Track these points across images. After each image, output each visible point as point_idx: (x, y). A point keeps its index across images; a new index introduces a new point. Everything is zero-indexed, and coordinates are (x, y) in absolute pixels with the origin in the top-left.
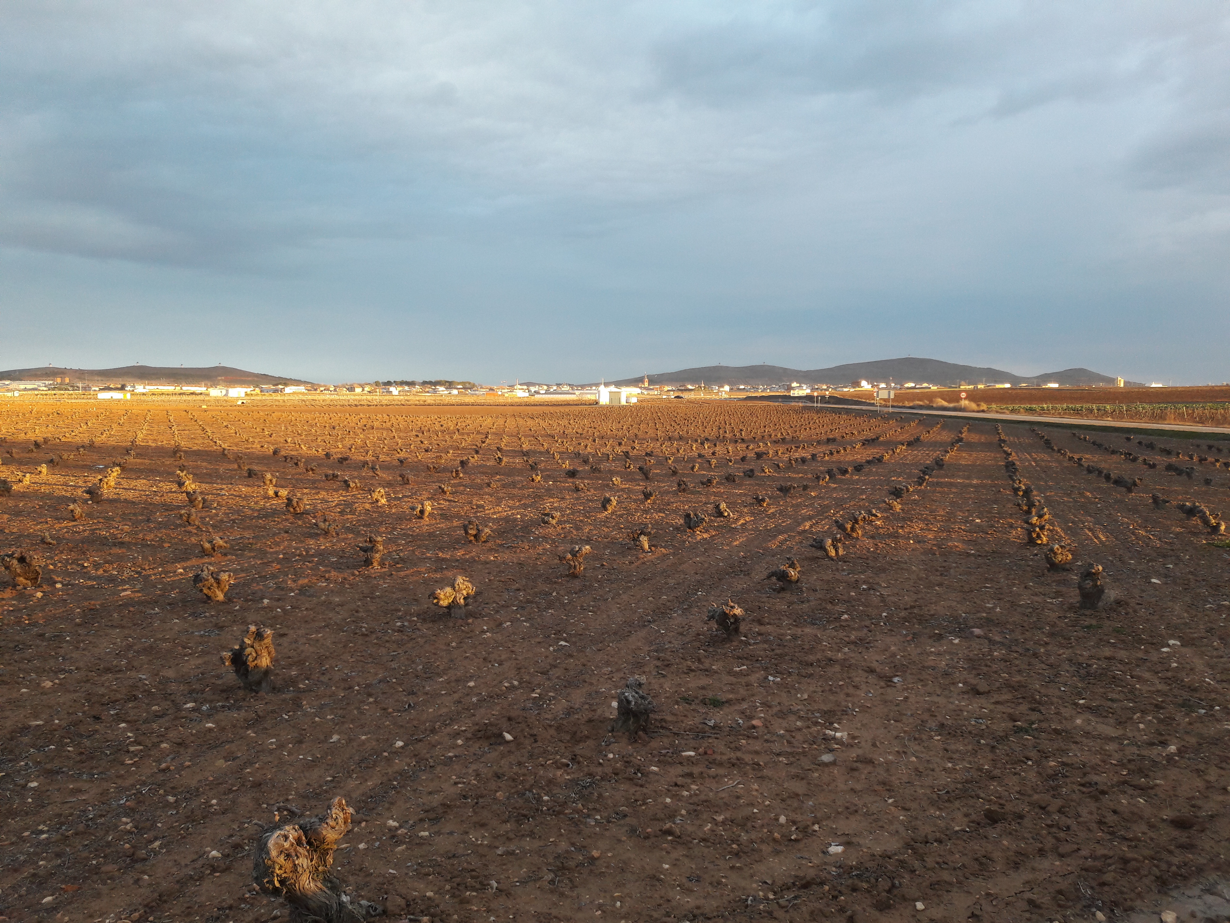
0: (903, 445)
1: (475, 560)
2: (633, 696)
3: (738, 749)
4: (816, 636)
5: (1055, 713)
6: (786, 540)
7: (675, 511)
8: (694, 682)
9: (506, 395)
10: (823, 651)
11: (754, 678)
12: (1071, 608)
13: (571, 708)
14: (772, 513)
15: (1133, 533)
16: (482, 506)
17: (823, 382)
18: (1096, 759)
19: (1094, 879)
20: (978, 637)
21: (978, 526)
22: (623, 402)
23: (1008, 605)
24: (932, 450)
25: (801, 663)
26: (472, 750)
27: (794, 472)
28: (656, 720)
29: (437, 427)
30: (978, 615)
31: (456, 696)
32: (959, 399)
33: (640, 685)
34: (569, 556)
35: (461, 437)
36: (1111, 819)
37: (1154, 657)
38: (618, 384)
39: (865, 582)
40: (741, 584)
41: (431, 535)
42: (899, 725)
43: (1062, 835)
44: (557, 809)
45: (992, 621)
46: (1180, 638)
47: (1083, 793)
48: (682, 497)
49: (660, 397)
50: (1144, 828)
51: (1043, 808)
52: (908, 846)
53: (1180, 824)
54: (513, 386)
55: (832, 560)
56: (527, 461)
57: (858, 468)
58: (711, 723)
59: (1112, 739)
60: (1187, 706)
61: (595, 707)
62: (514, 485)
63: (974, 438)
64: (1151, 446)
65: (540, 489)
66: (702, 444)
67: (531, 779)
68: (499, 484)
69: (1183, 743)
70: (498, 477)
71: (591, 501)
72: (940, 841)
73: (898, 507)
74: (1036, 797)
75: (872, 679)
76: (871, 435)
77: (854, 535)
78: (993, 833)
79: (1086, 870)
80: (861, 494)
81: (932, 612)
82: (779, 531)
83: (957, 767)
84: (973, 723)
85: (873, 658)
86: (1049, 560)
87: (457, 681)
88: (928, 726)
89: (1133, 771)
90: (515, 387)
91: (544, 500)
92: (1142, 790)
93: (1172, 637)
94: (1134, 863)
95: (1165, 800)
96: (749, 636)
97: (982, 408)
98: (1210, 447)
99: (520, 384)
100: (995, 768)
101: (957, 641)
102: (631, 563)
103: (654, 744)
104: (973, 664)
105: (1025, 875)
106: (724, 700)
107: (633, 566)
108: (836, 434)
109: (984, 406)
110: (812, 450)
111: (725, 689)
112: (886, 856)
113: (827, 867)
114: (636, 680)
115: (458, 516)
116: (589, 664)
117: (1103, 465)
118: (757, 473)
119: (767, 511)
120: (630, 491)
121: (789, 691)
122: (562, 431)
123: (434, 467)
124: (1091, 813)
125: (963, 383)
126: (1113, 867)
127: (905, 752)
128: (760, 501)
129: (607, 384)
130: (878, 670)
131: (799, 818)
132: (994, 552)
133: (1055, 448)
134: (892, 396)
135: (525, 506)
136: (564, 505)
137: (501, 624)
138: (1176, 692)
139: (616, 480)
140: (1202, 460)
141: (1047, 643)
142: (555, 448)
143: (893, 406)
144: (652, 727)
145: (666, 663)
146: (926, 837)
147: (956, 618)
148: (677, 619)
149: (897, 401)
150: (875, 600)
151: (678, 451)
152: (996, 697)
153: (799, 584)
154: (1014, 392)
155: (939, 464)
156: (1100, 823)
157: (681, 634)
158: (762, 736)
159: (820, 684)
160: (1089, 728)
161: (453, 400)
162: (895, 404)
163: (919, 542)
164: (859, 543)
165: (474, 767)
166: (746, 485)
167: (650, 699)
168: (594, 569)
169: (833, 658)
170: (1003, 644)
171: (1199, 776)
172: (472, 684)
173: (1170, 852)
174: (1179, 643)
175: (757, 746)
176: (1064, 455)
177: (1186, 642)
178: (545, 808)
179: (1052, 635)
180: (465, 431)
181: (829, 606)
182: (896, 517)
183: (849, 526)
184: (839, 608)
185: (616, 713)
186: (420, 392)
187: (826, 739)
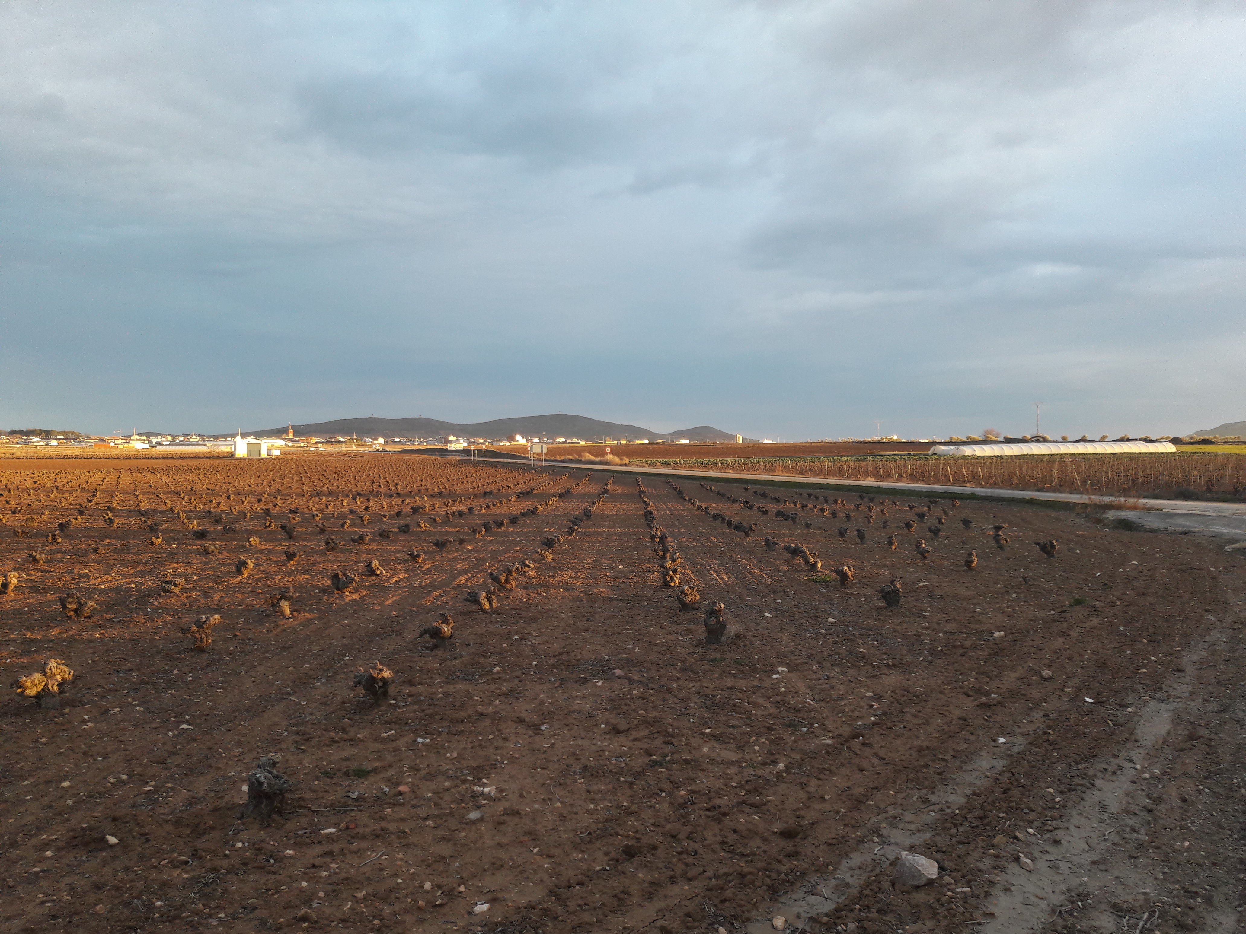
0: (555, 497)
1: (75, 640)
2: (265, 777)
3: (382, 819)
4: (468, 691)
5: (686, 744)
6: (441, 596)
7: (322, 572)
8: (336, 754)
9: (121, 447)
10: (474, 706)
11: (401, 743)
12: (700, 644)
13: (193, 798)
14: (428, 569)
15: (749, 573)
16: (87, 576)
17: (479, 436)
18: (719, 784)
19: (717, 897)
20: (619, 678)
21: (620, 571)
22: (264, 454)
23: (645, 645)
24: (581, 502)
25: (451, 721)
26: (65, 861)
27: (450, 526)
28: (293, 799)
29: (29, 484)
30: (620, 656)
31: (45, 801)
32: (604, 454)
33: (274, 764)
34: (194, 628)
35: (59, 496)
36: (732, 838)
37: (767, 683)
38: (258, 435)
39: (517, 633)
40: (391, 645)
41: (17, 613)
42: (545, 772)
43: (690, 860)
44: (171, 914)
45: (632, 661)
46: (787, 665)
47: (709, 817)
48: (330, 556)
49: (307, 449)
50: (758, 842)
51: (674, 837)
52: (552, 893)
53: (788, 834)
54: (130, 436)
55: (486, 612)
56: (145, 522)
57: (513, 521)
58: (354, 796)
59: (732, 763)
60: (793, 726)
61: (222, 794)
62: (127, 549)
63: (618, 489)
64: (764, 495)
65: (161, 553)
66: (354, 499)
67: (140, 885)
68: (109, 549)
69: (790, 760)
70: (108, 541)
71: (223, 564)
72: (581, 883)
73: (550, 557)
74: (669, 827)
75: (521, 729)
76: (526, 488)
77: (508, 586)
78: (629, 868)
79: (710, 890)
80: (516, 545)
81: (579, 657)
82: (433, 586)
83: (599, 807)
84: (614, 761)
85: (523, 708)
86: (680, 600)
87: (47, 782)
88: (573, 769)
89: (750, 791)
90: (132, 438)
91: (166, 565)
92: (757, 807)
93: (781, 664)
94: (749, 877)
95: (775, 814)
96: (399, 698)
97: (624, 462)
98: (810, 495)
99: (139, 435)
100: (633, 803)
101: (600, 684)
102: (269, 631)
103: (289, 826)
104: (615, 704)
105: (660, 904)
106: (370, 769)
107: (271, 634)
108: (493, 488)
109: (626, 460)
110: (469, 503)
111: (371, 757)
112: (531, 907)
113: (472, 928)
114: (270, 759)
115: (54, 588)
116: (216, 747)
117: (726, 513)
118: (412, 529)
119: (422, 567)
120: (270, 552)
121: (438, 752)
122: (189, 487)
123: (23, 532)
124: (715, 835)
125: (607, 438)
126: (733, 883)
127: (550, 799)
128: (414, 557)
129: (244, 435)
130: (527, 719)
131: (444, 881)
132: (634, 595)
133: (686, 498)
134: (545, 451)
135: (142, 574)
136: (190, 571)
137: (107, 711)
138: (784, 713)
139: (254, 540)
140: (804, 506)
141: (678, 679)
142: (181, 506)
143: (545, 460)
144: (288, 807)
145: (306, 737)
146: (569, 881)
147: (600, 661)
148: (320, 687)
149: (550, 455)
150: (526, 649)
151: (327, 507)
152: (634, 734)
153: (452, 640)
154: (652, 447)
155: (587, 514)
156: (723, 843)
157: (325, 704)
158: (409, 802)
159: (470, 740)
160: (713, 755)
161: (52, 453)
162: (548, 458)
163: (568, 590)
164: (513, 594)
165: (67, 880)
166: (401, 541)
167: (286, 778)
168: (225, 640)
169: (484, 712)
170: (640, 682)
171: (803, 788)
172: (66, 784)
173: (779, 861)
174: (786, 670)
175: (403, 813)
176: (694, 504)
177: (792, 668)
178: (157, 915)
179: (683, 670)
180: (65, 488)
181: (482, 660)
182: (548, 566)
183: (503, 578)
184: (491, 661)
185: (246, 797)
186: (6, 443)
187: (475, 796)
